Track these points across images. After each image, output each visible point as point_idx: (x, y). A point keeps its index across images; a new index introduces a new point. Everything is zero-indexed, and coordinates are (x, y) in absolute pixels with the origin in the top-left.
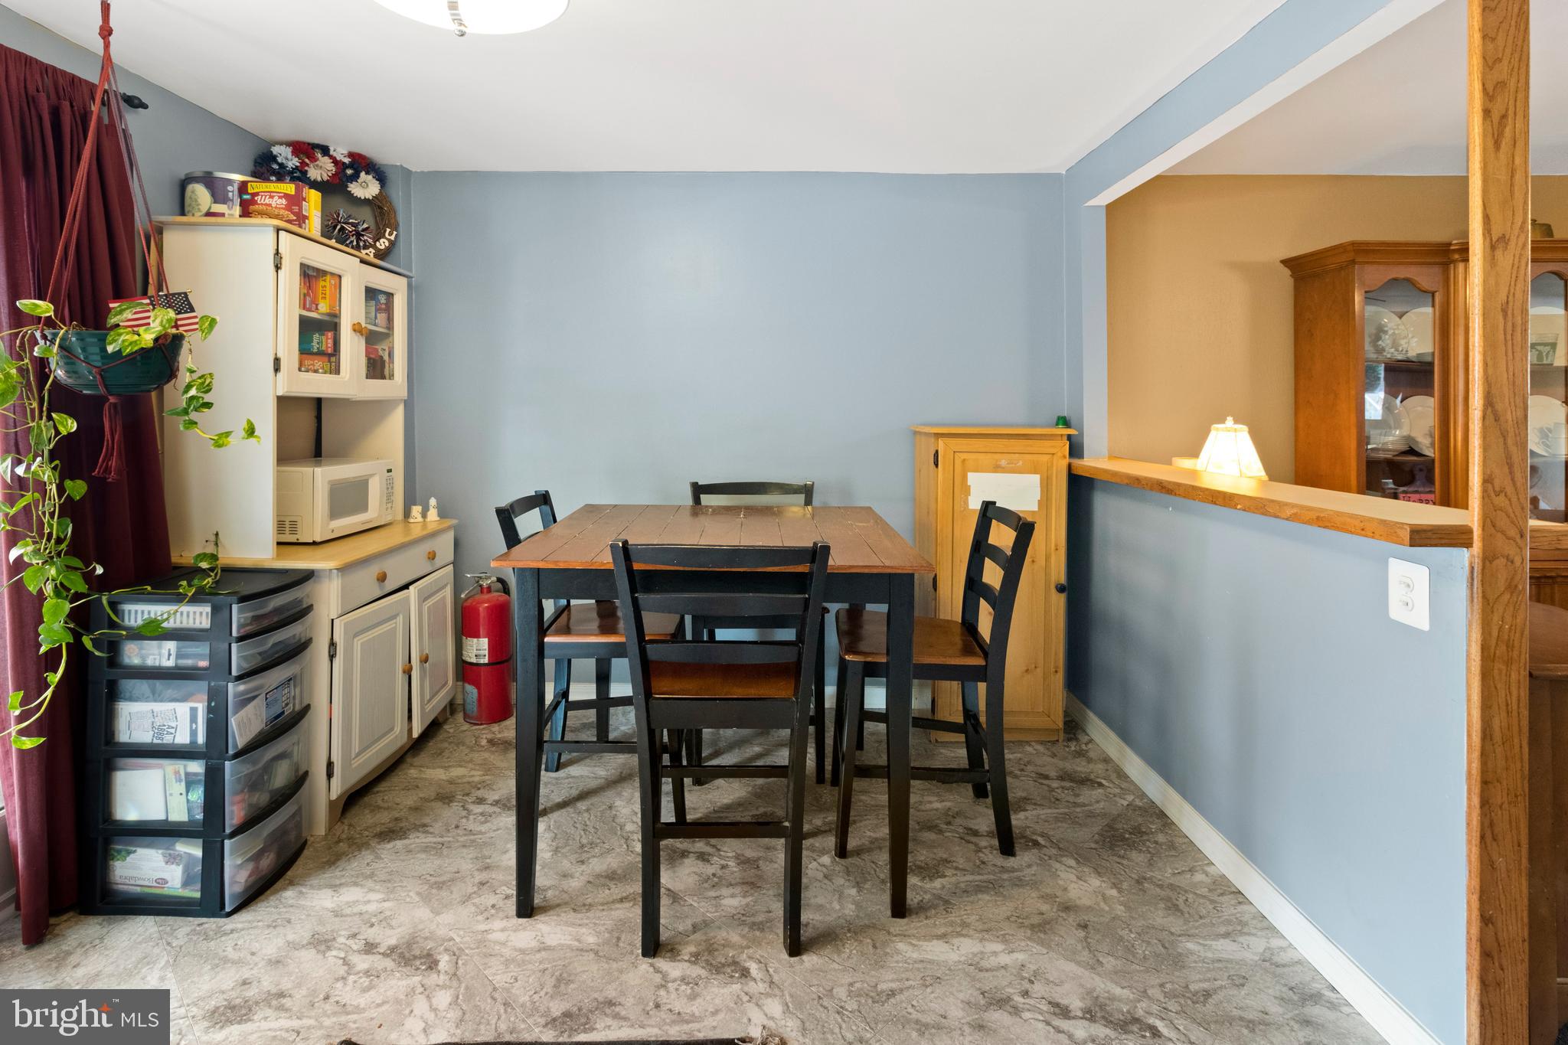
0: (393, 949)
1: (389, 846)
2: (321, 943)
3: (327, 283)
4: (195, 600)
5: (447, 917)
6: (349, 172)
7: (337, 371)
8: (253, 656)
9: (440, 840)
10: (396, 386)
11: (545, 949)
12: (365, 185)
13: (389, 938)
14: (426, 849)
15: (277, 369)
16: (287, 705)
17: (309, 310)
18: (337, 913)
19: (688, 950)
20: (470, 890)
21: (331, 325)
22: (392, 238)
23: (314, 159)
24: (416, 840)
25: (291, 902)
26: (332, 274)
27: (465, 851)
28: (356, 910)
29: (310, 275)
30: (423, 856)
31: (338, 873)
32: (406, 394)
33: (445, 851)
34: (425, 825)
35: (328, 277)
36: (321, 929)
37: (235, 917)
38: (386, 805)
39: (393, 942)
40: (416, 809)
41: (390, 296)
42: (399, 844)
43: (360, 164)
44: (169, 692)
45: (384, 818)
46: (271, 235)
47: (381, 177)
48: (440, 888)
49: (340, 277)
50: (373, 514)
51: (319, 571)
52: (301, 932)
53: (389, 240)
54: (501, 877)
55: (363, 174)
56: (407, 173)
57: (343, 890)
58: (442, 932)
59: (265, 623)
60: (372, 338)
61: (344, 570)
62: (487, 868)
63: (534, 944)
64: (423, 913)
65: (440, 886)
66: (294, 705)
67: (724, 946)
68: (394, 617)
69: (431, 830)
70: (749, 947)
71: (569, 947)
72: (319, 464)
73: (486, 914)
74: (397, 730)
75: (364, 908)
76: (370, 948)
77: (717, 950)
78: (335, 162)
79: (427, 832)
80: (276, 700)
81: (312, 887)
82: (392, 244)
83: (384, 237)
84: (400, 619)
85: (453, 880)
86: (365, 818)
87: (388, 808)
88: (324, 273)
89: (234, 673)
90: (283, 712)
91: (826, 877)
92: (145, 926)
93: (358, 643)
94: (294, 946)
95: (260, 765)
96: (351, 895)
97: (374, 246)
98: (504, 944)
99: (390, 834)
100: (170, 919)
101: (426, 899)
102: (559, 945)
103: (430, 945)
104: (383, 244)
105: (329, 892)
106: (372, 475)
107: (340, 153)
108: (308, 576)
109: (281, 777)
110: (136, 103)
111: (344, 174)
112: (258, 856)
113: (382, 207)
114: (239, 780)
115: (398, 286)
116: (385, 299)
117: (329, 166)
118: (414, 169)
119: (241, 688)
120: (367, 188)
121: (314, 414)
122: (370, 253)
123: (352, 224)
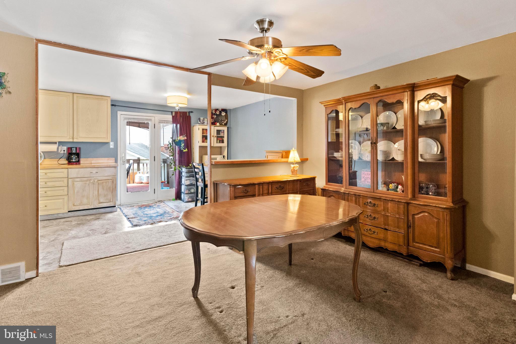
10: (225, 144)
15: (199, 142)
16: (193, 182)
23: (217, 111)
32: (227, 145)
41: (224, 131)
43: (224, 110)
46: (198, 126)
47: (226, 112)
55: (223, 112)
56: (230, 110)
59: (190, 172)
60: (218, 137)
80: (191, 181)
82: (227, 122)
89: (185, 176)
95: (189, 188)
104: (225, 122)
106: (218, 157)
107: (220, 109)
109: (192, 191)
110: (192, 112)
111: (220, 112)
112: (189, 198)
113: (226, 116)
114: (186, 188)
115: (225, 129)
116: (222, 131)
117: (219, 112)
118: (232, 109)
119: (186, 178)
120: (223, 114)
121: (220, 149)
122: (223, 124)
123: (221, 120)
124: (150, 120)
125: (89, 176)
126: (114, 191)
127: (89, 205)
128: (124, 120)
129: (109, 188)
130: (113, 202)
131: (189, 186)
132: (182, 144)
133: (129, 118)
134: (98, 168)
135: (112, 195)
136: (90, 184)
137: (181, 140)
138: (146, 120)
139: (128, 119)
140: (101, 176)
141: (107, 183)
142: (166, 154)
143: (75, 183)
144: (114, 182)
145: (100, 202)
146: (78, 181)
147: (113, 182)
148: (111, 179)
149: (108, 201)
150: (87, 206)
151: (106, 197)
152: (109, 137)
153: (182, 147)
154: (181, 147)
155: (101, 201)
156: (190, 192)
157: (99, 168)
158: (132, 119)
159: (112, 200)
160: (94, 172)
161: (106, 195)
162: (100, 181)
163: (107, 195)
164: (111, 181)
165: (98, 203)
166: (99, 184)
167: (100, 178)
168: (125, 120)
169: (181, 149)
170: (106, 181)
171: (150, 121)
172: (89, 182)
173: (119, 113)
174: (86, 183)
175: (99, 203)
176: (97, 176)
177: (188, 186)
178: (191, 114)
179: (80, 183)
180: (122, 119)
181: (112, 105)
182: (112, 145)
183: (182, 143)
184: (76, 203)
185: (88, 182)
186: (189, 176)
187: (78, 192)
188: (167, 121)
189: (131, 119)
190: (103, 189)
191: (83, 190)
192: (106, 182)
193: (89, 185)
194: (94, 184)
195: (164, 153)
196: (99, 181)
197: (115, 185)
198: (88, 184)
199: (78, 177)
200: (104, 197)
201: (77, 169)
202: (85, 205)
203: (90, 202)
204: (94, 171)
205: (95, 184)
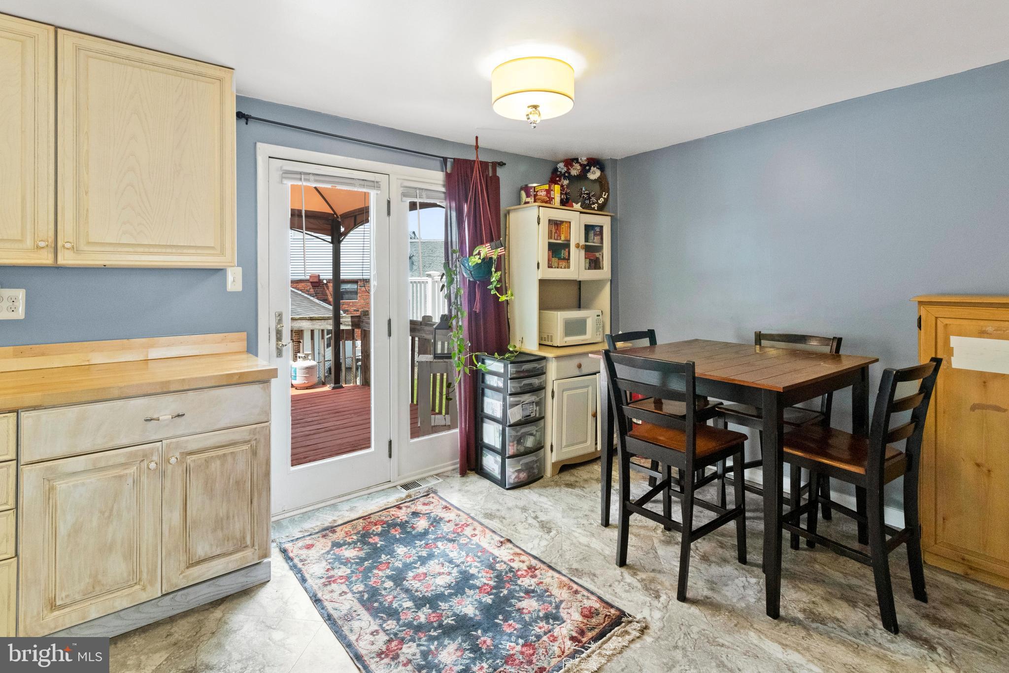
0: (542, 521)
1: (566, 489)
2: (524, 509)
3: (564, 226)
4: (499, 361)
5: (565, 520)
6: (587, 168)
7: (569, 267)
8: (517, 388)
9: (585, 494)
10: (605, 272)
11: (588, 547)
12: (594, 173)
13: (543, 517)
14: (577, 495)
15: (538, 268)
16: (532, 412)
17: (557, 239)
18: (535, 503)
19: (642, 575)
20: (580, 515)
21: (567, 245)
22: (606, 197)
23: (572, 166)
24: (577, 491)
25: (525, 494)
26: (566, 222)
27: (590, 502)
28: (541, 505)
29: (556, 225)
30: (575, 497)
31: (544, 491)
32: (610, 276)
33: (583, 499)
34: (584, 487)
35: (564, 224)
36: (527, 505)
37: (509, 491)
38: (576, 475)
39: (543, 519)
40: (586, 481)
41: (601, 227)
42: (570, 490)
43: (594, 162)
44: (496, 397)
45: (573, 479)
46: (536, 209)
47: (602, 169)
48: (571, 510)
49: (570, 222)
50: (588, 337)
51: (548, 358)
52: (521, 504)
53: (604, 198)
54: (594, 516)
55: (592, 168)
56: (614, 161)
57: (542, 497)
58: (560, 524)
59: (522, 375)
60: (589, 250)
61: (558, 358)
62: (592, 511)
63: (586, 543)
64: (559, 515)
65: (571, 509)
66: (536, 414)
67: (659, 583)
68: (587, 387)
69: (584, 489)
70: (669, 590)
71: (597, 551)
72: (580, 310)
73: (578, 526)
74: (589, 443)
75: (543, 505)
76: (536, 518)
77: (654, 583)
78: (581, 165)
79: (583, 490)
80: (526, 409)
81: (534, 492)
82: (606, 200)
83: (602, 197)
84: (590, 388)
85: (577, 510)
86: (567, 477)
87: (577, 477)
88: (562, 222)
89: (509, 392)
90: (530, 415)
91: (743, 587)
92: (487, 483)
93: (566, 394)
94: (517, 506)
95: (519, 434)
96: (543, 499)
97: (597, 203)
98: (576, 538)
99: (570, 485)
100: (493, 484)
101: (564, 511)
102: (595, 548)
103: (553, 526)
104: (601, 201)
105: (537, 495)
106: (588, 317)
107: (583, 160)
108: (544, 358)
109: (530, 442)
110: (502, 164)
111: (585, 170)
112: (519, 471)
113: (602, 182)
114: (511, 436)
115: (604, 221)
116: (598, 229)
117: (579, 167)
118: (618, 158)
119: (512, 399)
120: (594, 174)
121: (577, 287)
122: (596, 206)
123: (587, 194)
124: (375, 185)
125: (137, 439)
126: (260, 495)
127: (137, 587)
128: (283, 178)
129: (237, 483)
130: (257, 547)
131: (521, 428)
132: (496, 272)
133: (301, 173)
134: (183, 396)
135: (252, 515)
136: (144, 479)
137: (491, 258)
138: (362, 183)
139: (299, 176)
140: (198, 430)
141: (230, 459)
142: (313, 297)
143: (61, 485)
144: (261, 453)
145: (196, 559)
146: (74, 474)
147: (254, 453)
148: (248, 438)
149: (231, 549)
150: (126, 592)
151: (222, 529)
152: (228, 245)
153: (495, 284)
154: (491, 283)
155: (201, 549)
156: (522, 449)
157: (191, 393)
158: (312, 178)
159: (253, 538)
160: (165, 417)
161: (222, 519)
162: (194, 457)
163: (228, 518)
164: (246, 447)
165: (183, 565)
166: (187, 470)
167: (194, 443)
168: (285, 178)
169: (490, 290)
170: (221, 452)
171: (374, 187)
172: (140, 469)
173: (264, 150)
174: (121, 477)
175: (190, 565)
176: (179, 433)
177: (518, 428)
178: (500, 172)
179: (92, 480)
180: (275, 176)
181: (240, 115)
182: (234, 281)
183: (493, 269)
184: (63, 595)
185: (133, 469)
186: (519, 390)
187: (76, 530)
188: (429, 193)
189: (307, 177)
190: (209, 489)
191: (107, 514)
192: (224, 455)
193: (136, 482)
194: (164, 474)
195: (308, 294)
196: (190, 459)
197: (264, 467)
198: (130, 481)
199: (78, 450)
200: (214, 530)
201: (76, 409)
202: (118, 590)
203: (145, 570)
204: (165, 407)
205: (169, 472)
